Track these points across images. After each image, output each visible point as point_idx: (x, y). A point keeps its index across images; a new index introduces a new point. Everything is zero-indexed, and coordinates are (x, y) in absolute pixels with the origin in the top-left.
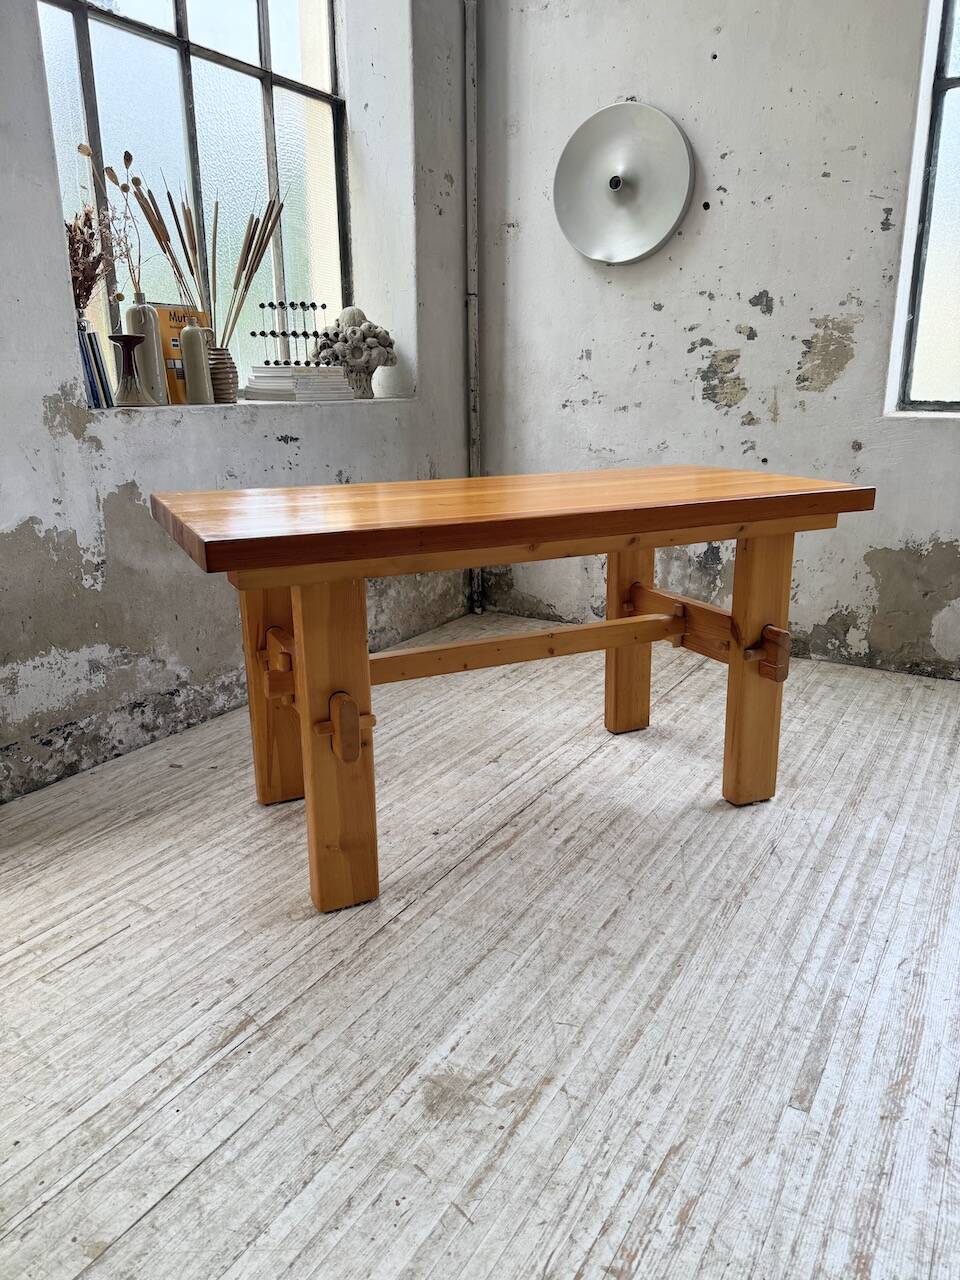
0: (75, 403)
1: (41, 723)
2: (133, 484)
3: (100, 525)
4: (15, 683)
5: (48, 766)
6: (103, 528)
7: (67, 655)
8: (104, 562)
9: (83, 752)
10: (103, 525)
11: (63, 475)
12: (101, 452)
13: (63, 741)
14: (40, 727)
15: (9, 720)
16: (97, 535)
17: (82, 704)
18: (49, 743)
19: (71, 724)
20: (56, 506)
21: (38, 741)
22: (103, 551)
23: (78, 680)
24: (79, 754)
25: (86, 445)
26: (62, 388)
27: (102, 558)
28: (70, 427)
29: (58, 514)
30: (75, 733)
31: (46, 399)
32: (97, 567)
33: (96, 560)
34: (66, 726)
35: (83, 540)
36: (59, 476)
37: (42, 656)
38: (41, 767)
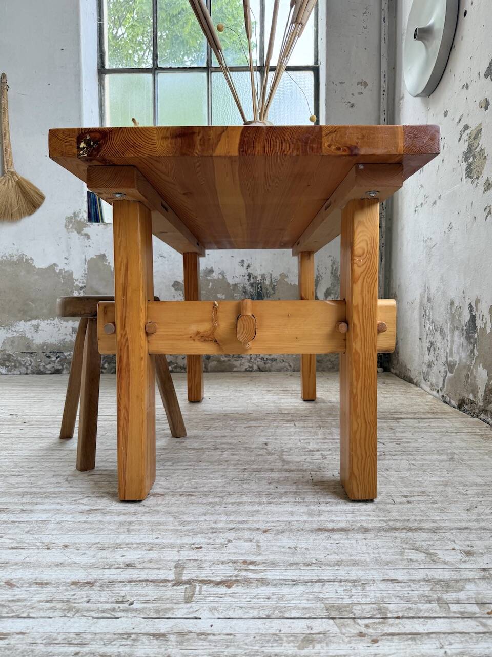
0: (79, 219)
1: (47, 347)
2: (104, 255)
3: (85, 271)
4: (38, 328)
5: (48, 367)
6: (86, 272)
7: (62, 322)
8: (85, 287)
9: (64, 366)
10: (86, 270)
11: (70, 248)
12: (89, 240)
13: (55, 358)
14: (46, 349)
15: (34, 342)
16: (83, 275)
17: (67, 345)
18: (49, 357)
19: (61, 352)
20: (66, 260)
21: (44, 354)
22: (85, 282)
23: (66, 334)
24: (62, 366)
25: (82, 237)
26: (74, 213)
27: (84, 285)
28: (76, 229)
29: (66, 264)
30: (62, 357)
31: (67, 218)
32: (81, 288)
33: (81, 285)
34: (58, 352)
35: (75, 276)
36: (69, 248)
37: (51, 320)
38: (44, 366)
